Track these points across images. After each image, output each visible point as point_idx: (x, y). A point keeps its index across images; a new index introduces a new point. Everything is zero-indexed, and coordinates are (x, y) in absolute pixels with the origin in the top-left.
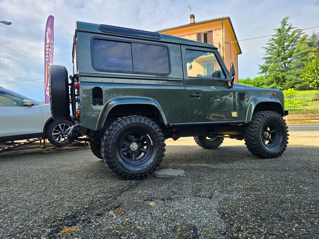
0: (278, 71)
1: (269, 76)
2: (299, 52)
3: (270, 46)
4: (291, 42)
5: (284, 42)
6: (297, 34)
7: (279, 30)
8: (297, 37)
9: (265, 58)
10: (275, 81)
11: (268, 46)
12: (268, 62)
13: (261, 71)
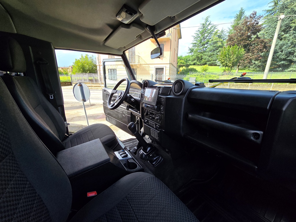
0: (199, 52)
1: (193, 55)
2: (212, 41)
3: (196, 35)
4: (209, 34)
5: (205, 33)
6: (213, 28)
7: (203, 25)
8: (213, 31)
9: (193, 43)
10: (196, 59)
11: (195, 35)
12: (194, 46)
13: (189, 51)
